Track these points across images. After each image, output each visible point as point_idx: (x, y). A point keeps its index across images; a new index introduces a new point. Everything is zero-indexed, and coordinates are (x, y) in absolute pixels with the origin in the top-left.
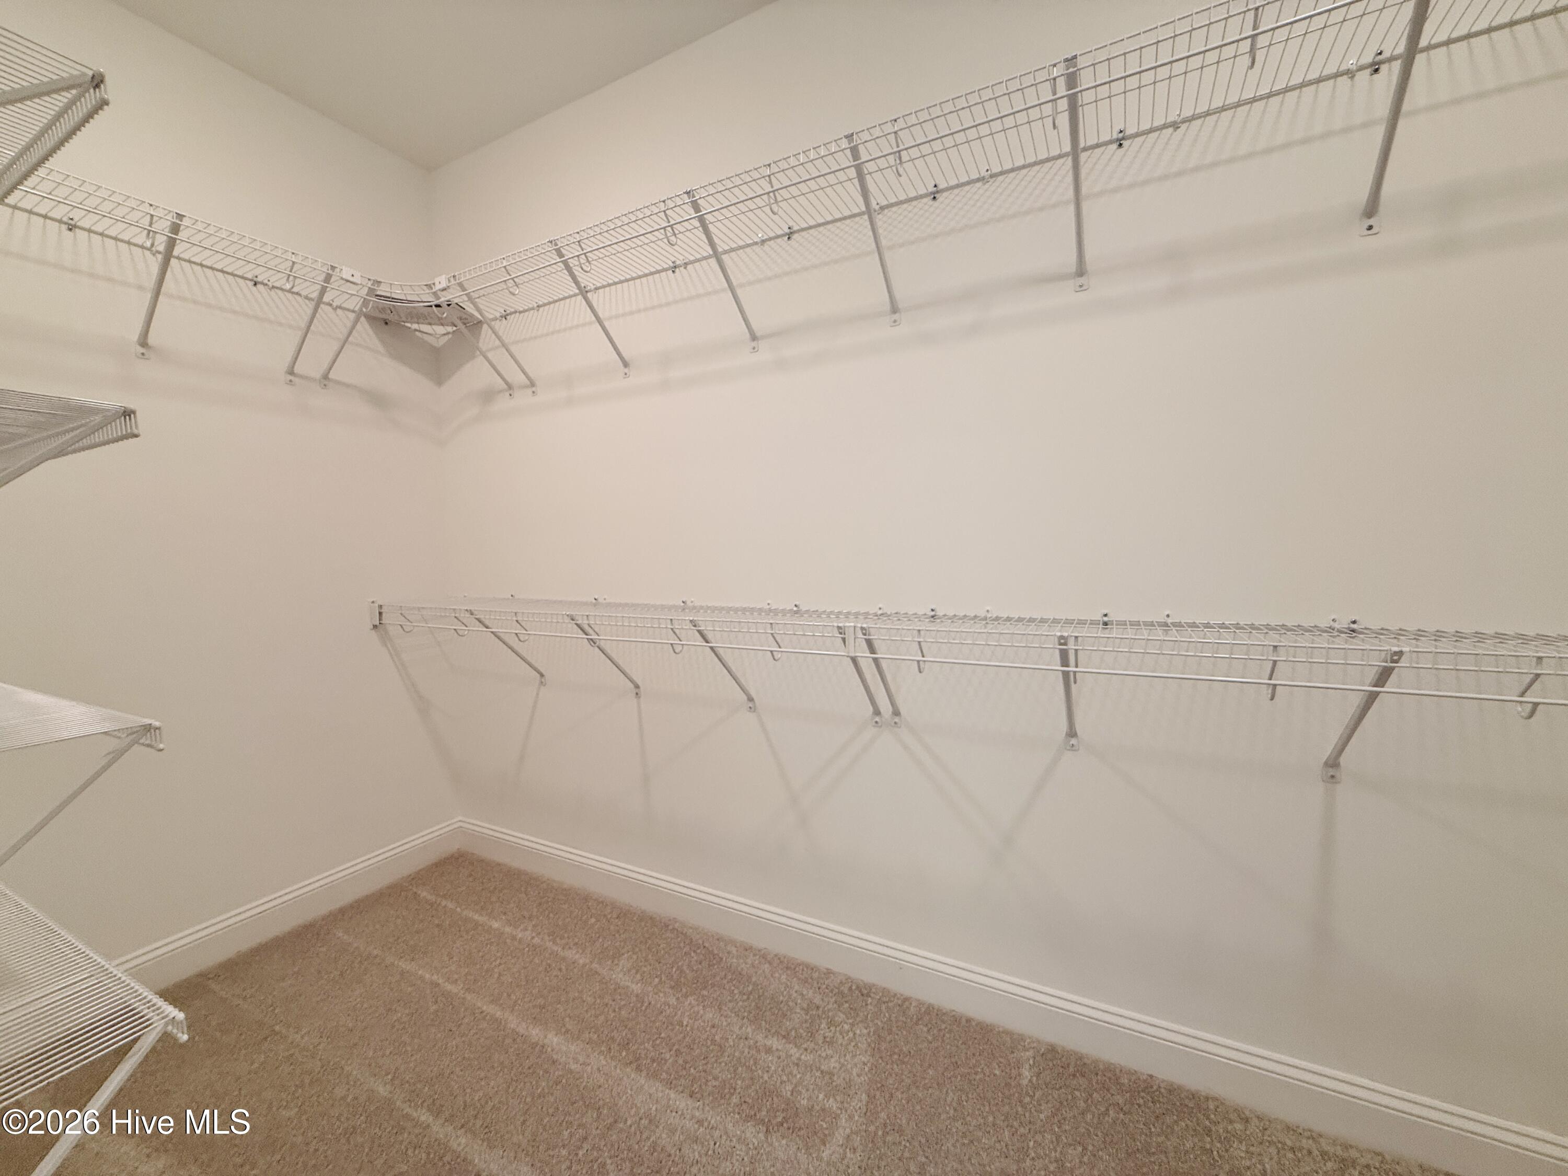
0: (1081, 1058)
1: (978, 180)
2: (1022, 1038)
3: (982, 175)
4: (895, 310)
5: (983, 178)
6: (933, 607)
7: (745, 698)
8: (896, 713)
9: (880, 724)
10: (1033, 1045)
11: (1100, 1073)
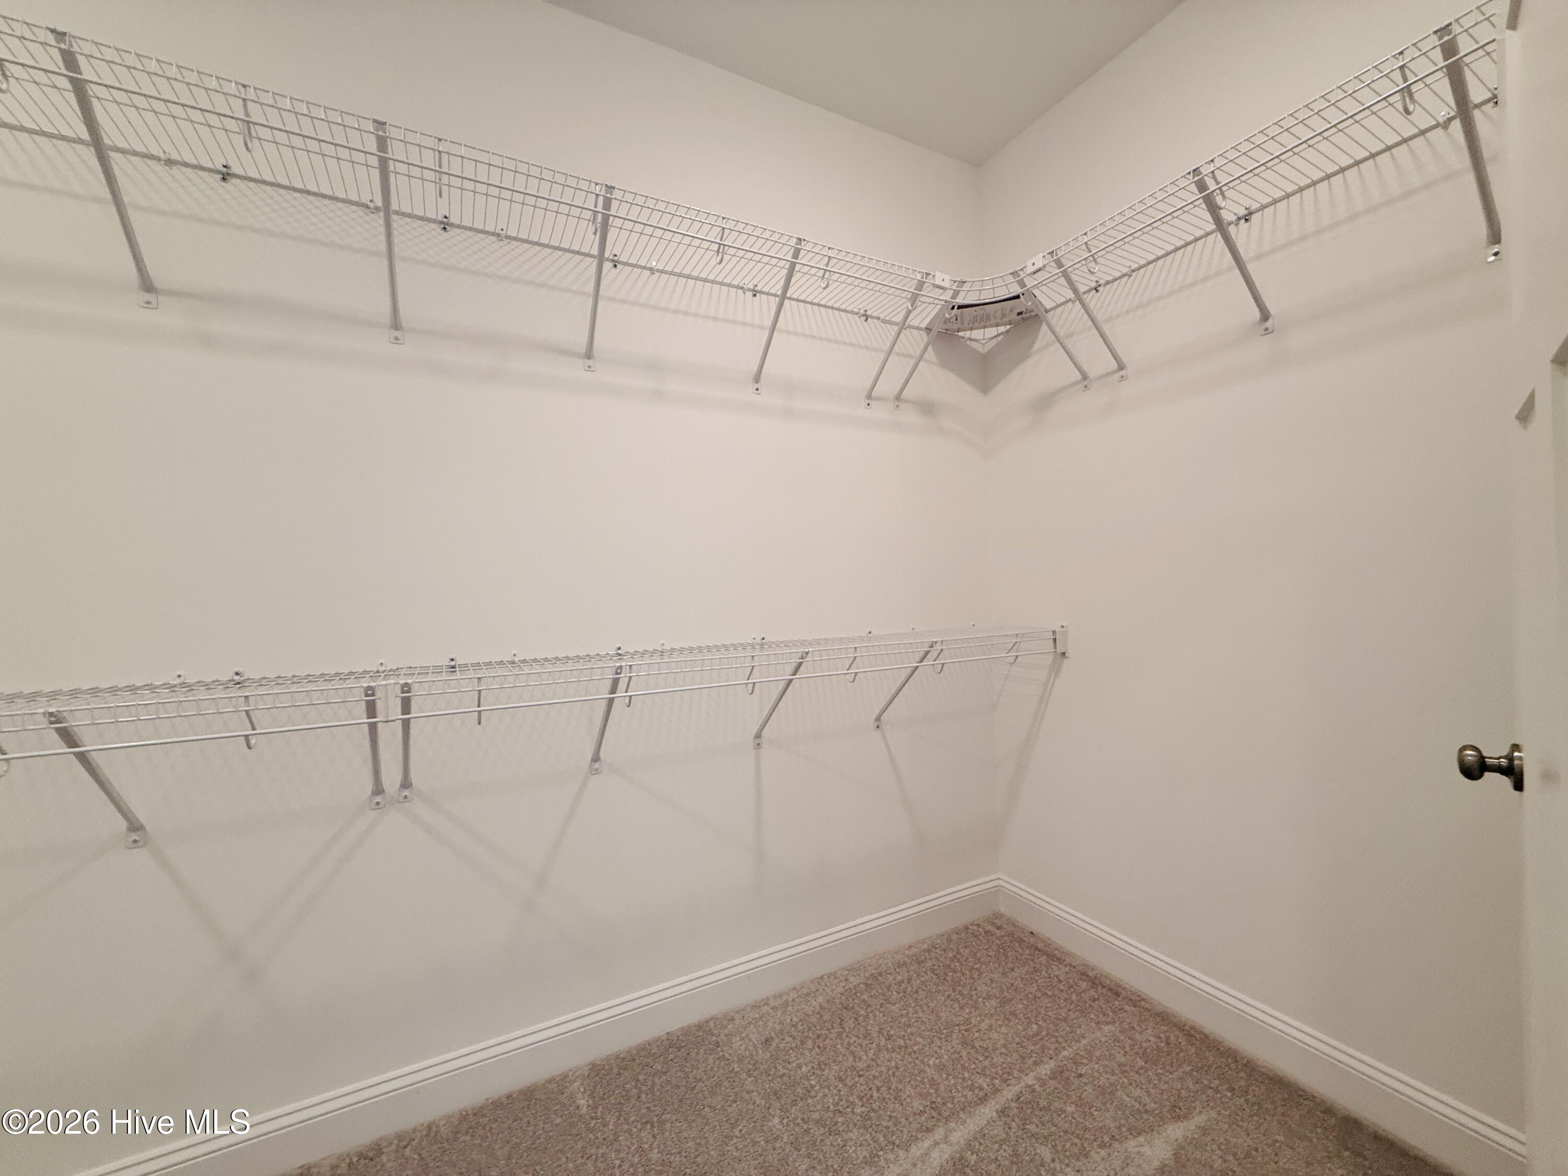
0: (617, 1057)
1: (493, 234)
2: (565, 1076)
3: (497, 231)
4: (396, 324)
5: (499, 235)
6: (452, 656)
7: (123, 824)
8: (406, 784)
9: (382, 805)
10: (577, 1074)
11: (636, 1057)
